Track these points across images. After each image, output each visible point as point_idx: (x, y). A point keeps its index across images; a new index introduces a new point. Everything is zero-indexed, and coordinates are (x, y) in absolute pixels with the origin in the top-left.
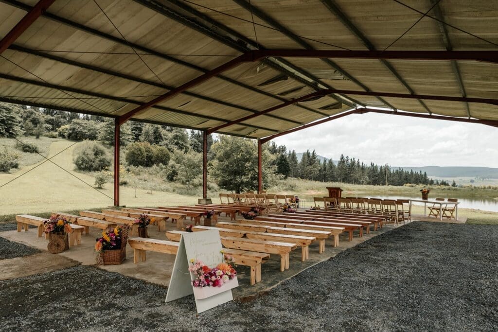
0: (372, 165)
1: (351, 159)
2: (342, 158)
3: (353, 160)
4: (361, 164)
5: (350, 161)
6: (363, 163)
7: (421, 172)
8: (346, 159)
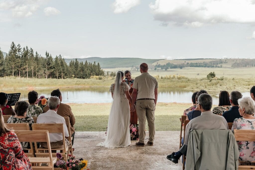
0: (47, 55)
1: (24, 48)
2: (13, 47)
3: (26, 49)
4: (35, 54)
5: (22, 50)
6: (37, 53)
7: (95, 62)
8: (17, 47)
